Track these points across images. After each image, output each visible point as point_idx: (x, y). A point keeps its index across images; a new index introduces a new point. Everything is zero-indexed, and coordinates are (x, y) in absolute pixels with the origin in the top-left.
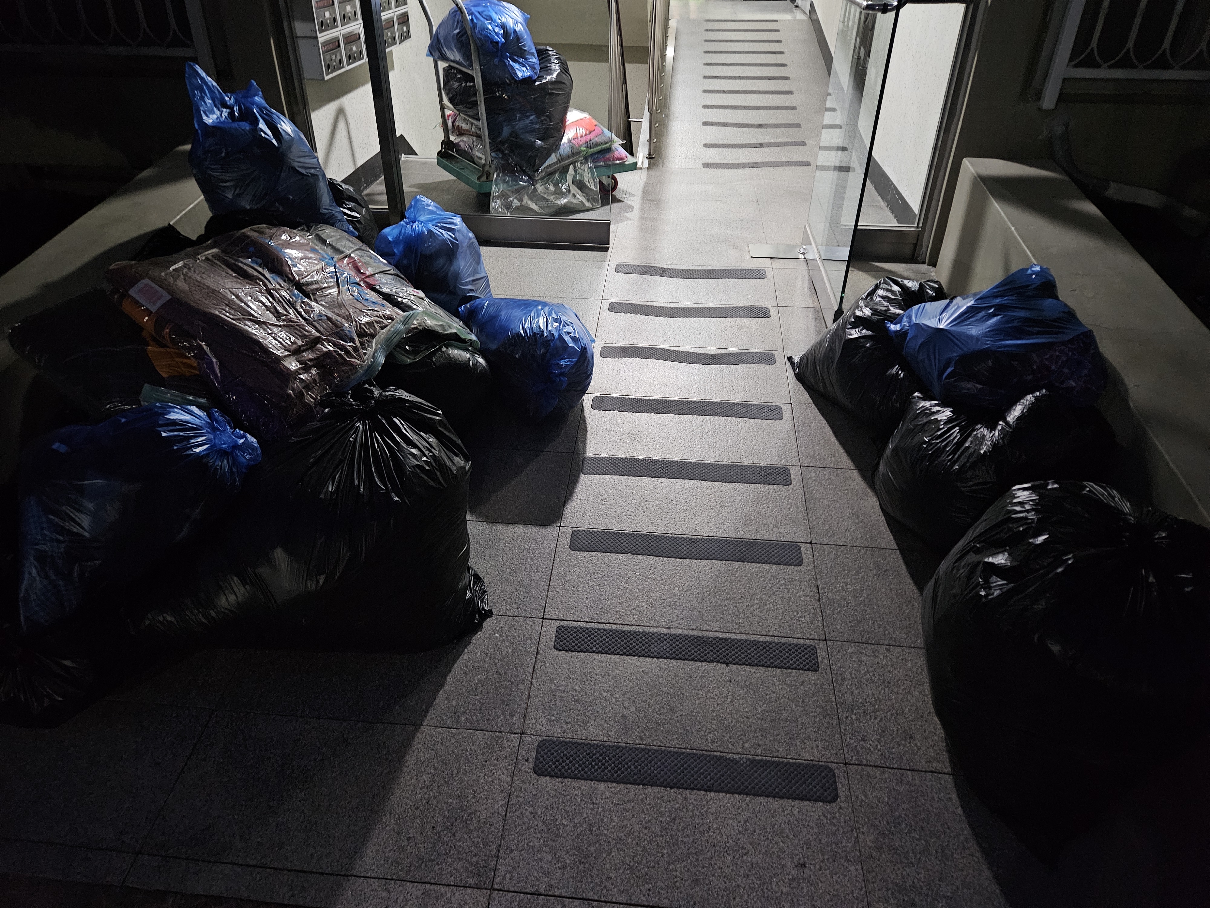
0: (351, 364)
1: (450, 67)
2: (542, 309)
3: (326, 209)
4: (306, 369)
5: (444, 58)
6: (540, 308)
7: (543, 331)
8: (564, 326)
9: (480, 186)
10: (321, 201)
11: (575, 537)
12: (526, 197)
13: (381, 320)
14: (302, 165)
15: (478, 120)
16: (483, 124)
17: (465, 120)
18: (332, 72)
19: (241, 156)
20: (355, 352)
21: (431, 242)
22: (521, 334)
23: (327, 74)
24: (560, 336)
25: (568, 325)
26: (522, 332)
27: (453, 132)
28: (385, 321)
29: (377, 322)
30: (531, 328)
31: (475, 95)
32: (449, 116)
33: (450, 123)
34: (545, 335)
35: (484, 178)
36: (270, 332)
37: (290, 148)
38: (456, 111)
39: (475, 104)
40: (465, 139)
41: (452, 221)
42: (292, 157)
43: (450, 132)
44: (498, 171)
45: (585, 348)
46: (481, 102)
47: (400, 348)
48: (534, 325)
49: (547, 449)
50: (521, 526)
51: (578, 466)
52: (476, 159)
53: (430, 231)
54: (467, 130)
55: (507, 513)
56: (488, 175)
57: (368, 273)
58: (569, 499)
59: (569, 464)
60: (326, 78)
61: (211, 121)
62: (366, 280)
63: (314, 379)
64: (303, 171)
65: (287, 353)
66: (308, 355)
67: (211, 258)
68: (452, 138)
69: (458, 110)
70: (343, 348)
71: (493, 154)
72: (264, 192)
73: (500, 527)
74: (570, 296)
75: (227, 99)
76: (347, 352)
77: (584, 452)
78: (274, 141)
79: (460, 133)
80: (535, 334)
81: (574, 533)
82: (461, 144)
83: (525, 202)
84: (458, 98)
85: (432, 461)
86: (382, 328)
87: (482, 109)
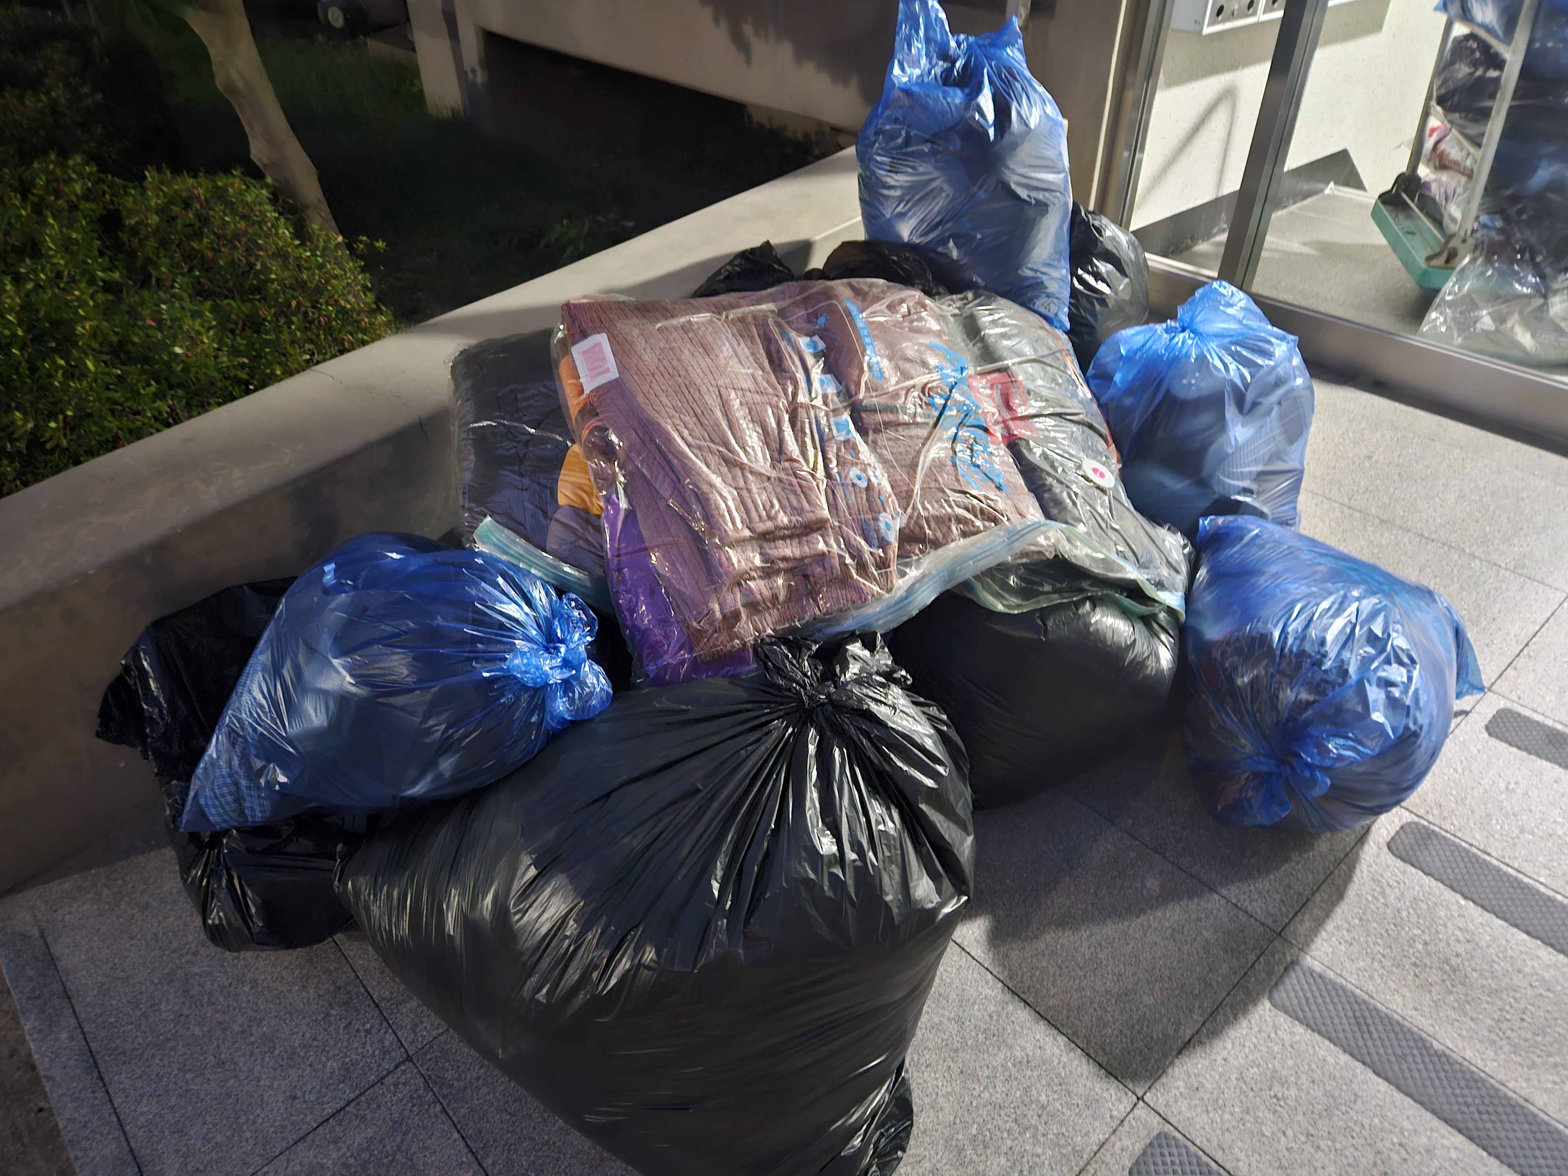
0: (859, 590)
1: (1472, 36)
2: (1358, 599)
3: (1031, 269)
4: (768, 573)
5: (1466, 15)
6: (1355, 593)
7: (1324, 656)
8: (1388, 662)
9: (1425, 273)
10: (1029, 253)
11: (1157, 1151)
12: (1516, 317)
13: (970, 516)
14: (1024, 181)
15: (1478, 145)
16: (1484, 156)
17: (1459, 143)
18: (1224, 21)
19: (926, 150)
20: (878, 567)
21: (1196, 378)
22: (1271, 641)
23: (1211, 24)
24: (1360, 685)
25: (1401, 663)
26: (1276, 635)
27: (1429, 160)
28: (978, 523)
29: (959, 520)
30: (1302, 637)
31: (1493, 96)
32: (1433, 130)
33: (1429, 144)
34: (1328, 664)
35: (1441, 261)
36: (741, 483)
37: (1015, 146)
38: (1446, 123)
39: (1485, 114)
40: (1444, 177)
41: (1266, 346)
42: (1011, 165)
43: (1423, 159)
44: (1478, 253)
45: (1416, 735)
46: (1498, 111)
47: (993, 578)
48: (1313, 633)
49: (1224, 892)
50: (1062, 1040)
51: (1269, 974)
52: (1446, 221)
53: (1202, 359)
54: (1456, 163)
55: (1053, 991)
56: (1452, 256)
57: (1021, 411)
58: (1201, 1043)
59: (1252, 957)
60: (1207, 30)
61: (905, 79)
62: (1010, 423)
63: (775, 597)
64: (1023, 193)
65: (747, 533)
66: (788, 550)
67: (750, 319)
68: (1423, 171)
69: (1451, 122)
70: (857, 555)
71: (1484, 218)
72: (937, 220)
73: (1023, 1014)
74: (1495, 557)
75: (953, 44)
76: (862, 567)
77: (1304, 947)
78: (991, 132)
79: (1442, 163)
80: (1302, 653)
81: (1160, 1142)
82: (1434, 187)
83: (1509, 324)
84: (1456, 99)
85: (850, 882)
86: (964, 534)
87: (1495, 127)
